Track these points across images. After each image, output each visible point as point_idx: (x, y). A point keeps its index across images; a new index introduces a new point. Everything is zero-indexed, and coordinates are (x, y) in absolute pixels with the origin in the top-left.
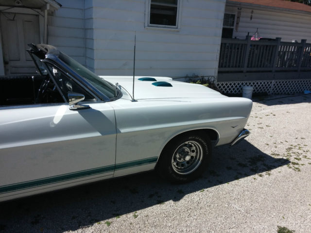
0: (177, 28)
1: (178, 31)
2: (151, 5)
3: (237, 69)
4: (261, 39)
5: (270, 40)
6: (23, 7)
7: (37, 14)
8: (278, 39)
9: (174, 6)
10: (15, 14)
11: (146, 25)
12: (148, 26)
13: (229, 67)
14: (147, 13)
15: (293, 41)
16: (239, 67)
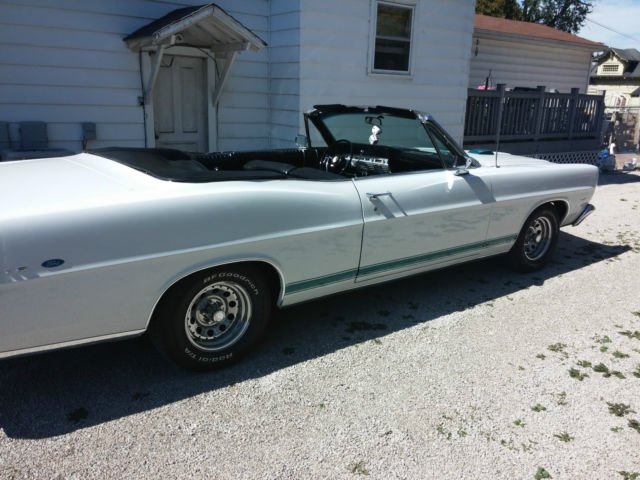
0: (409, 74)
1: (410, 79)
2: (377, 40)
3: (486, 138)
4: (516, 88)
5: (526, 90)
6: (186, 45)
7: (205, 55)
8: (540, 89)
9: (406, 40)
10: (173, 56)
11: (369, 70)
12: (373, 73)
13: (475, 134)
14: (370, 52)
15: (552, 91)
16: (489, 134)
